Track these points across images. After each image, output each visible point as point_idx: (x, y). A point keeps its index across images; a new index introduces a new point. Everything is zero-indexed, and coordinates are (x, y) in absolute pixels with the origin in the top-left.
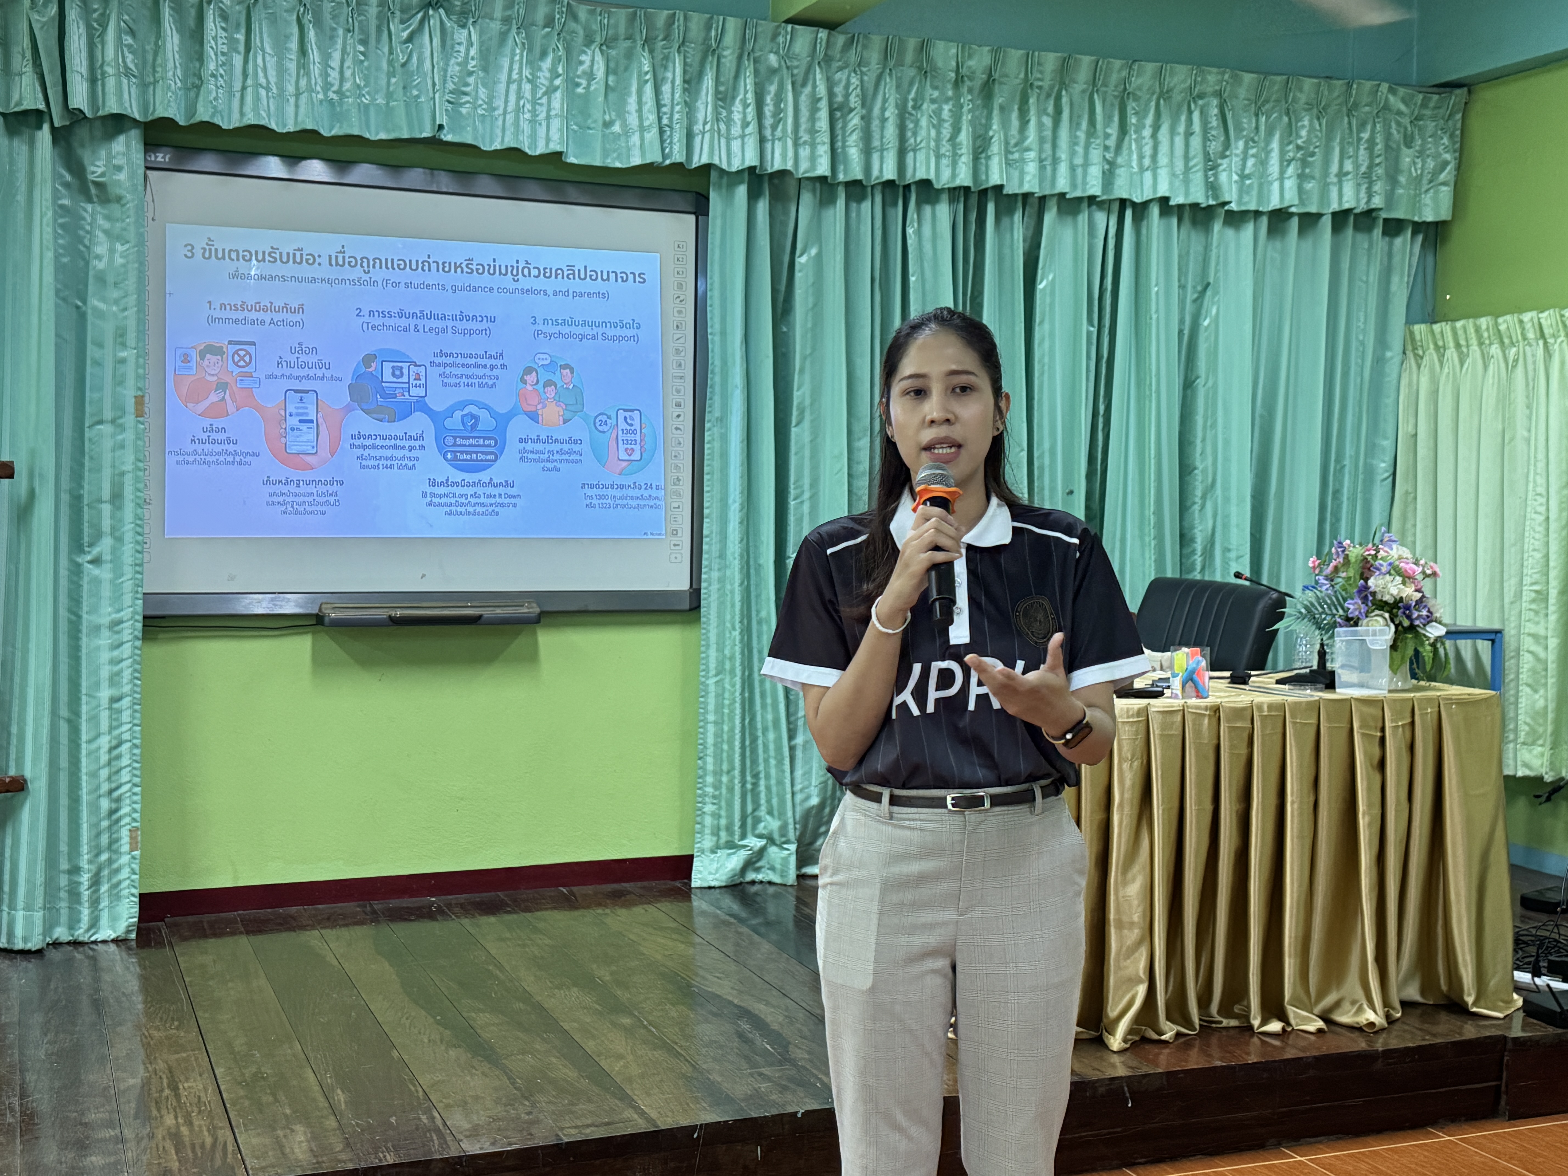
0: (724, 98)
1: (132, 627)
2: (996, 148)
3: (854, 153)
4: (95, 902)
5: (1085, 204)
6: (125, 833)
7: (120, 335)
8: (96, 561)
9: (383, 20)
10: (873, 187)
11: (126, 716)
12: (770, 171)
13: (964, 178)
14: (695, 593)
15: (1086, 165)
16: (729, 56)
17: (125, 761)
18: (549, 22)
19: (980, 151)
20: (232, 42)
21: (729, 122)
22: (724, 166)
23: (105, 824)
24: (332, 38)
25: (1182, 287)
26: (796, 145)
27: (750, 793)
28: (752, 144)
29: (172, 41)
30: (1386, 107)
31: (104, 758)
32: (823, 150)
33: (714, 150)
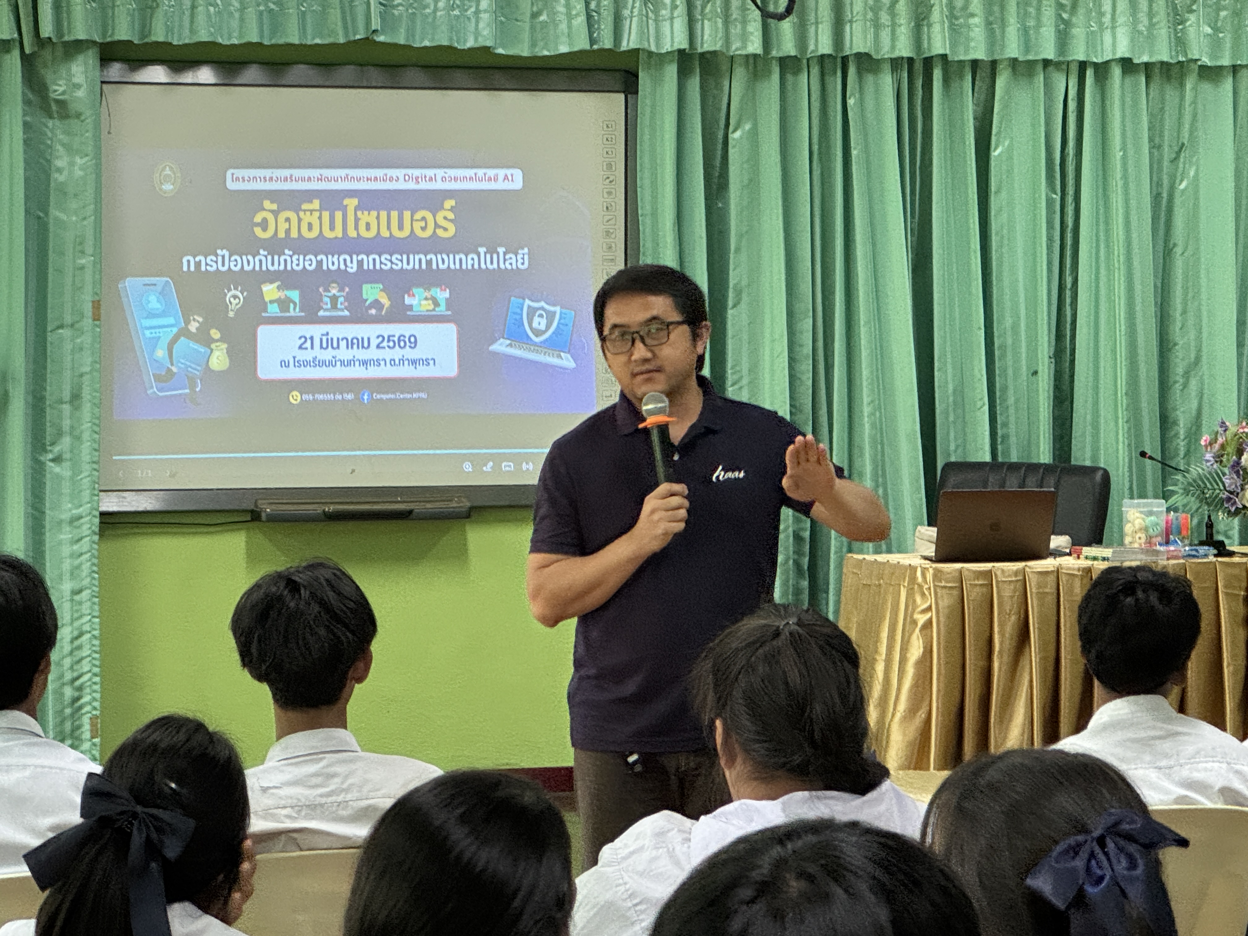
1: (90, 523)
2: (937, 14)
5: (1040, 68)
7: (80, 243)
8: (57, 460)
10: (808, 60)
11: (85, 608)
12: (700, 50)
13: (904, 49)
15: (1039, 25)
17: (86, 652)
21: (657, 4)
22: (653, 48)
23: (68, 711)
26: (727, 22)
28: (680, 26)
33: (643, 33)
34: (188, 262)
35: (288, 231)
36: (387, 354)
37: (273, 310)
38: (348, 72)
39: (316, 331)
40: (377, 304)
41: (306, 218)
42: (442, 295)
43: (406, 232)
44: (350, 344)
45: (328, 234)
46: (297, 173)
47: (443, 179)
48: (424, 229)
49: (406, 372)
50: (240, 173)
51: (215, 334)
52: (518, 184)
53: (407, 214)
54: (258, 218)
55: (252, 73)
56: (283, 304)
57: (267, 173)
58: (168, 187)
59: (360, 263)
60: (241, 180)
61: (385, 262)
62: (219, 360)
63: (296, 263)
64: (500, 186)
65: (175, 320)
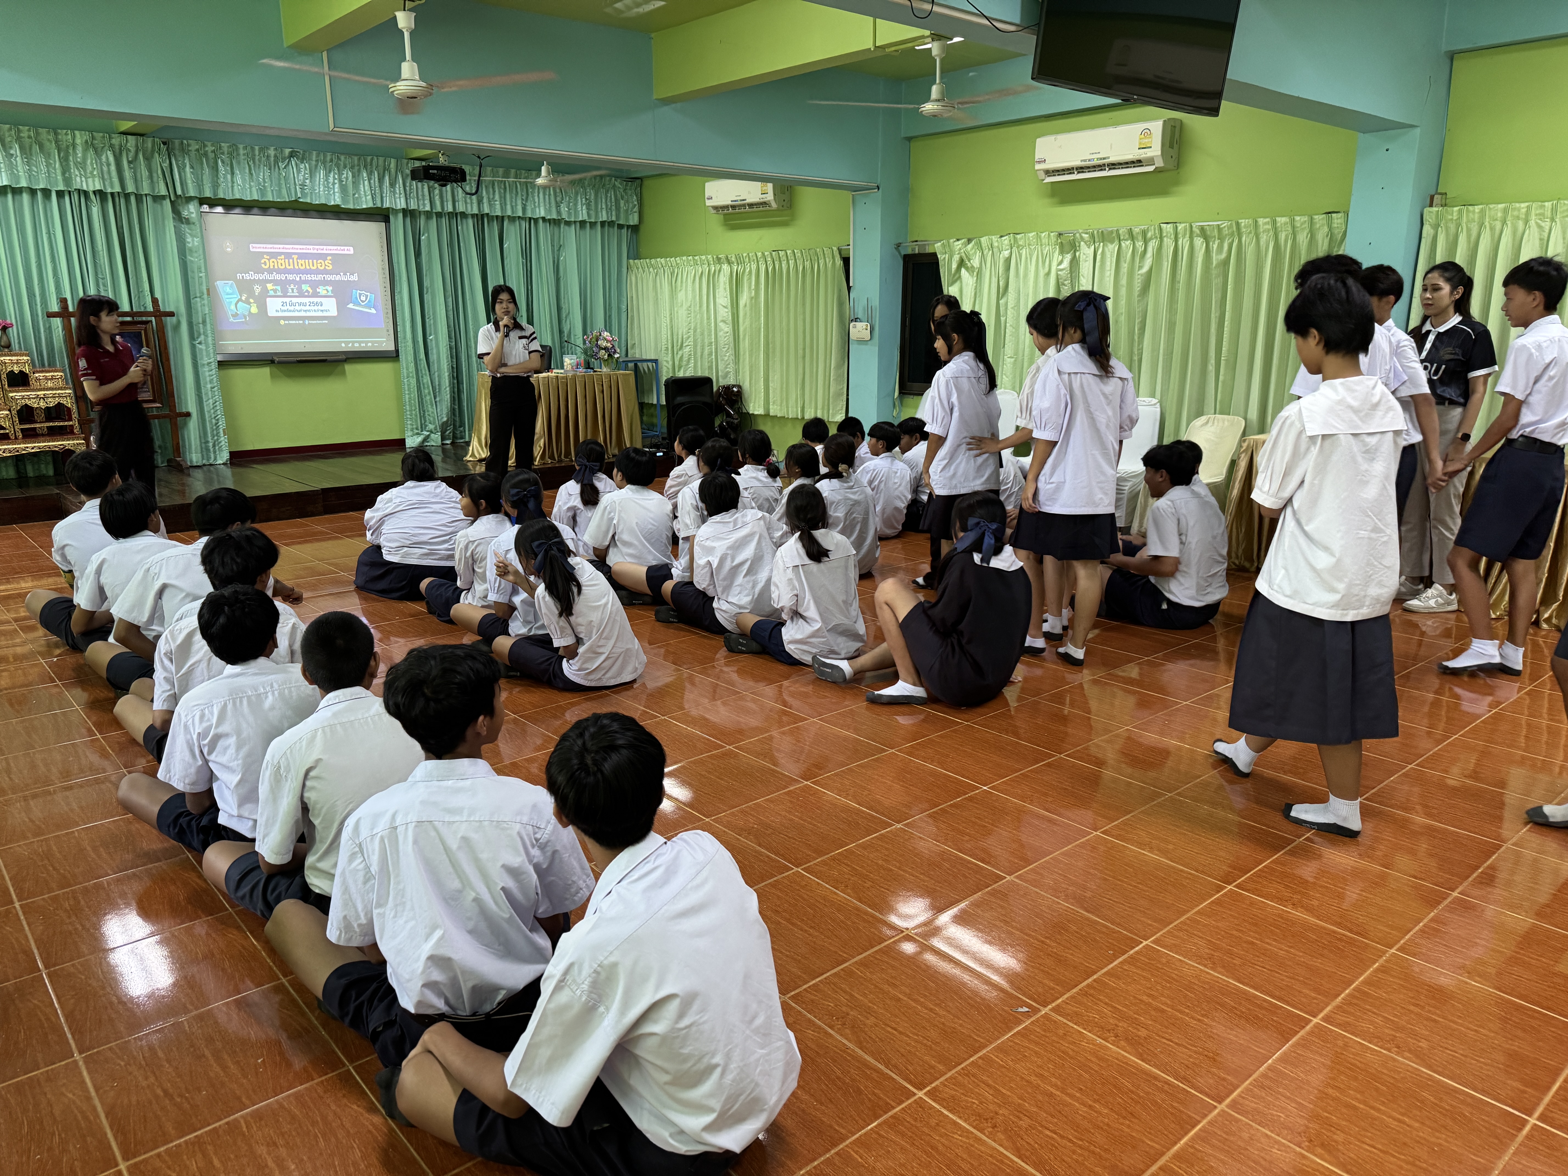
0: (392, 185)
1: (214, 365)
2: (485, 200)
3: (438, 203)
4: (215, 452)
5: (517, 219)
6: (221, 430)
7: (199, 268)
8: (200, 343)
9: (276, 162)
10: (445, 214)
11: (216, 393)
12: (410, 209)
13: (475, 211)
14: (397, 351)
15: (516, 206)
16: (393, 171)
17: (218, 408)
18: (331, 161)
19: (480, 202)
20: (226, 170)
21: (395, 193)
22: (395, 208)
23: (215, 427)
24: (259, 168)
25: (553, 246)
26: (418, 200)
27: (423, 416)
28: (403, 200)
29: (207, 170)
30: (614, 185)
31: (212, 407)
32: (427, 202)
33: (391, 202)
34: (239, 276)
35: (274, 266)
36: (313, 308)
37: (272, 293)
38: (289, 211)
39: (287, 300)
40: (307, 291)
41: (280, 262)
42: (329, 289)
43: (315, 267)
44: (299, 304)
45: (288, 267)
46: (275, 246)
47: (326, 250)
48: (321, 266)
49: (320, 314)
50: (254, 245)
51: (252, 301)
52: (352, 252)
54: (263, 261)
55: (255, 210)
56: (275, 291)
57: (264, 246)
58: (228, 249)
59: (300, 277)
60: (255, 248)
61: (309, 277)
62: (254, 310)
63: (278, 277)
64: (346, 252)
65: (236, 296)
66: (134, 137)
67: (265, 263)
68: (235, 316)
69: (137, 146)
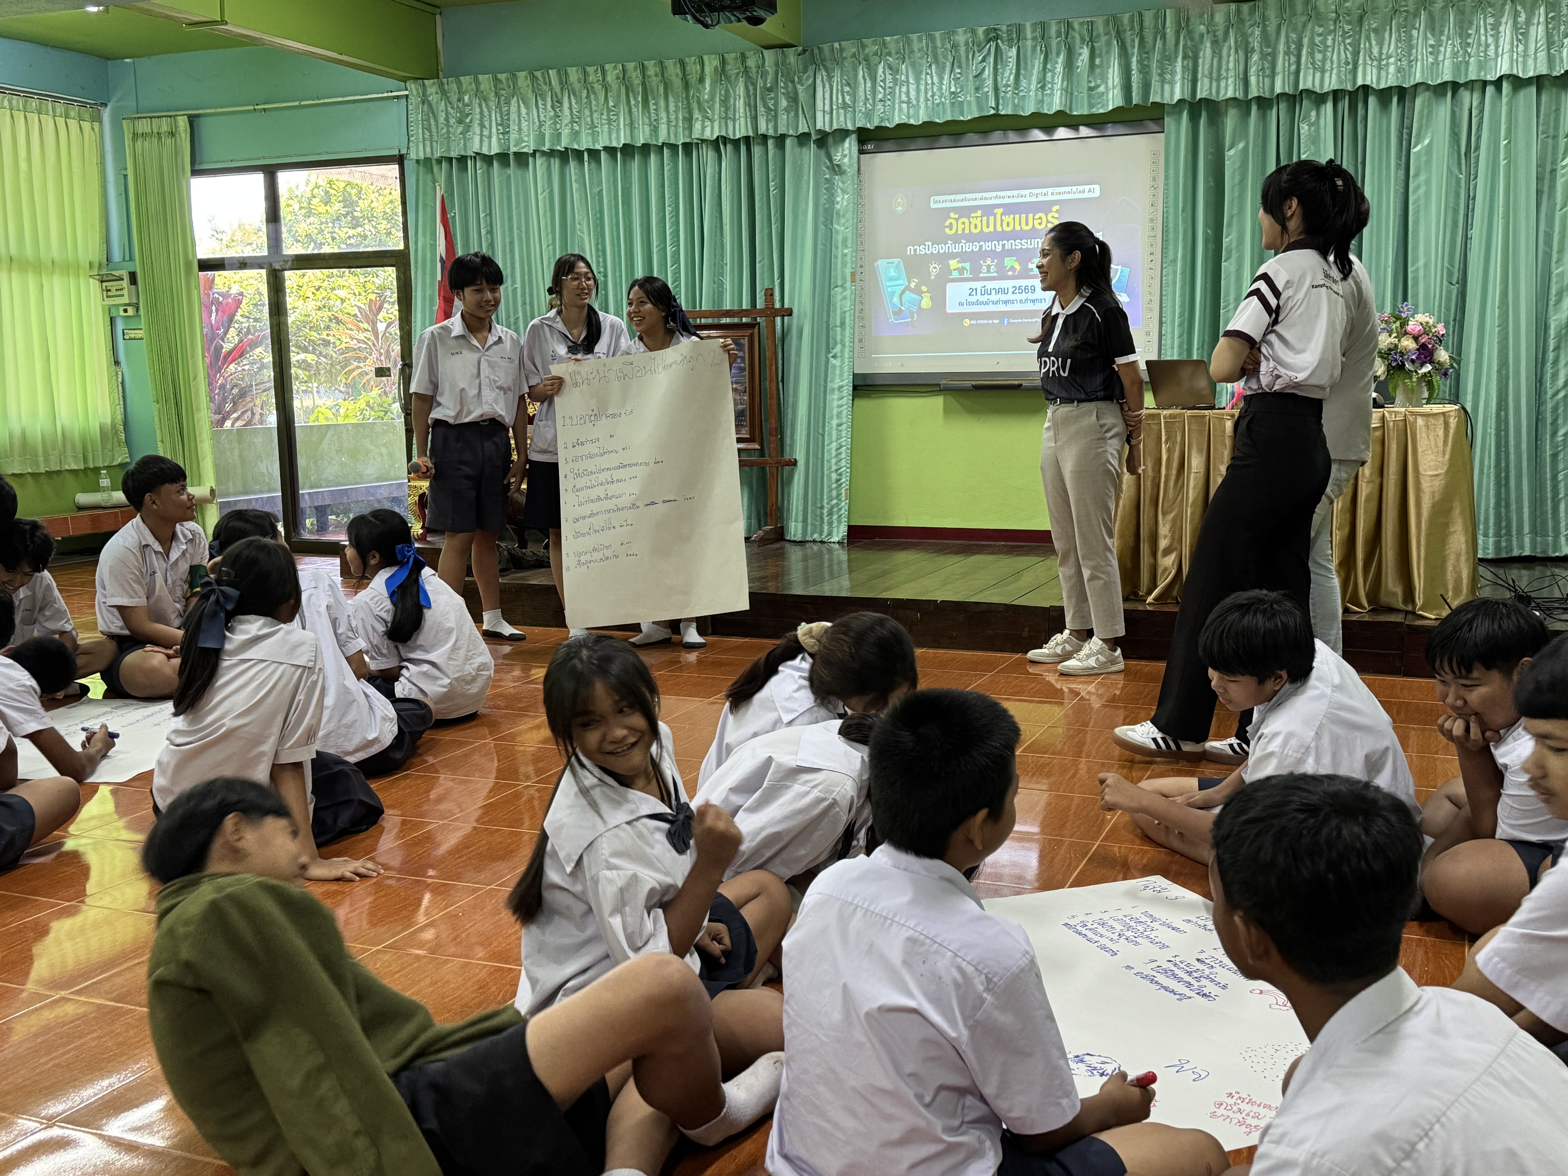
1: (848, 390)
4: (830, 523)
5: (1447, 88)
6: (843, 491)
7: (845, 240)
9: (968, 54)
10: (1277, 98)
11: (844, 434)
12: (1200, 99)
17: (843, 456)
18: (1059, 35)
21: (1173, 73)
23: (834, 486)
24: (944, 68)
31: (834, 453)
34: (910, 250)
35: (963, 229)
36: (1018, 297)
37: (955, 274)
39: (978, 285)
40: (1013, 269)
41: (974, 221)
43: (1030, 226)
44: (998, 291)
45: (986, 230)
46: (969, 196)
47: (1052, 194)
48: (1040, 224)
49: (1029, 307)
50: (938, 198)
51: (924, 289)
52: (1097, 194)
53: (1031, 216)
54: (947, 223)
56: (961, 270)
57: (952, 197)
58: (900, 209)
59: (1004, 245)
60: (938, 202)
61: (1017, 244)
62: (926, 303)
63: (968, 247)
64: (1086, 195)
65: (903, 282)
66: (772, 51)
67: (950, 227)
68: (898, 313)
69: (777, 65)
